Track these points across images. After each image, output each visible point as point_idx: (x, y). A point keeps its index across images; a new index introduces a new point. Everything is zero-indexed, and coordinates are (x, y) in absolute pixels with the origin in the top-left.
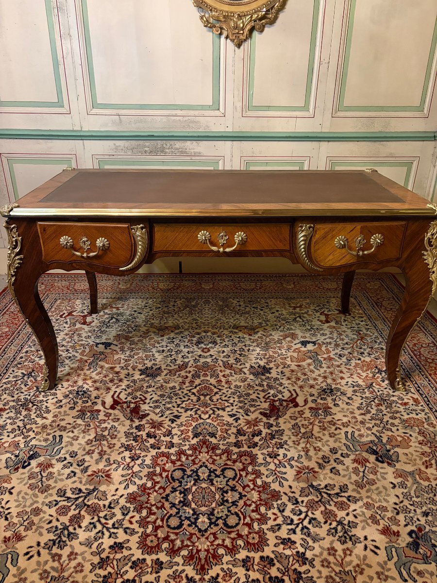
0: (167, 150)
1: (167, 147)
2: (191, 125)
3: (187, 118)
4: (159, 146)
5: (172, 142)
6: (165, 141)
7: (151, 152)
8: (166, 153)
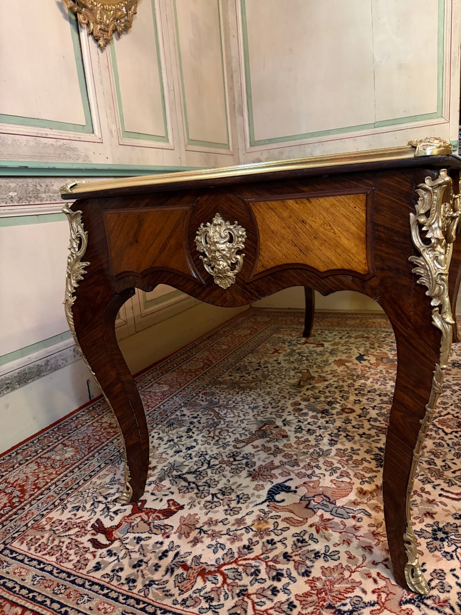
0: (43, 195)
1: (42, 189)
2: (68, 153)
3: (61, 142)
4: (31, 189)
5: (48, 181)
6: (37, 180)
7: (20, 199)
8: (41, 201)
